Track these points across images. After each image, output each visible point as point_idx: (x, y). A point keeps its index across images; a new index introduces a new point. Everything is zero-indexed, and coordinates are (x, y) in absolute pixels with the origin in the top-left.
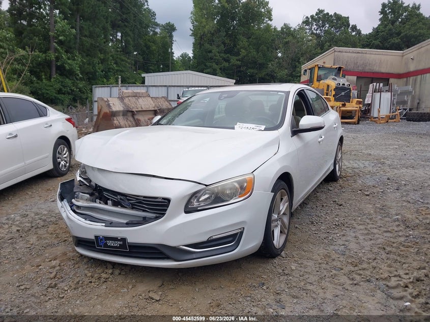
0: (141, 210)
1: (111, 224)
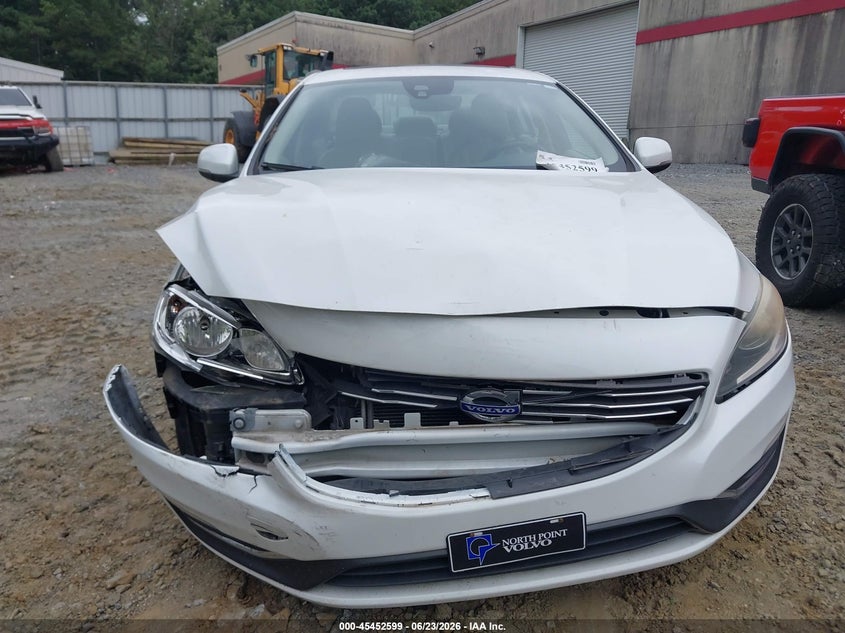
0: (547, 418)
1: (510, 484)
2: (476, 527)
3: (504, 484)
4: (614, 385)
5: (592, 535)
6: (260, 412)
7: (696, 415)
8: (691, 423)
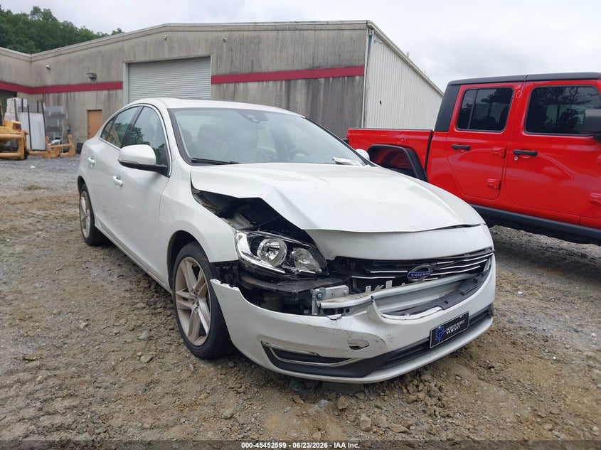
1: (447, 303)
2: (437, 324)
3: (444, 303)
4: (469, 256)
5: (471, 320)
6: (327, 289)
7: (490, 266)
8: (490, 268)
